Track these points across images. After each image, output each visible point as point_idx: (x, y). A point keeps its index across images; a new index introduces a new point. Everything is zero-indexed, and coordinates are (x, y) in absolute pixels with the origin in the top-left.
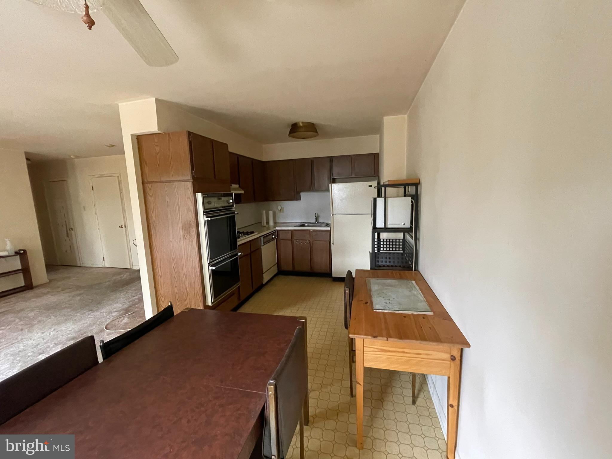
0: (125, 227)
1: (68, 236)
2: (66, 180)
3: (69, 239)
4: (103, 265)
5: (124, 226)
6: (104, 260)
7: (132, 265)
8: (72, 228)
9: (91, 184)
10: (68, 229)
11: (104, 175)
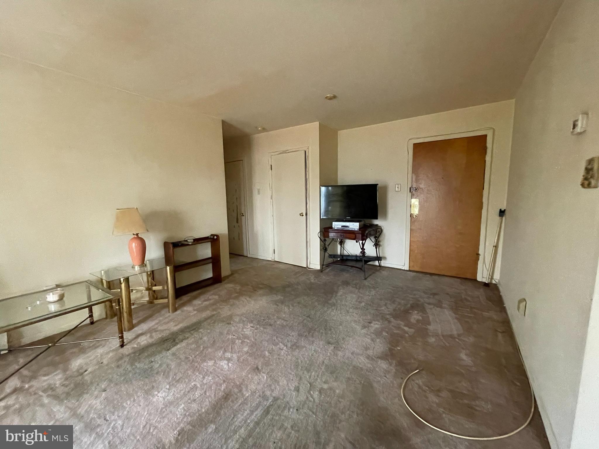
0: (306, 214)
1: (237, 222)
2: (242, 160)
3: (239, 226)
4: (273, 258)
5: (304, 214)
6: (274, 253)
7: (310, 263)
8: (243, 214)
9: (270, 164)
10: (238, 214)
11: (288, 150)
